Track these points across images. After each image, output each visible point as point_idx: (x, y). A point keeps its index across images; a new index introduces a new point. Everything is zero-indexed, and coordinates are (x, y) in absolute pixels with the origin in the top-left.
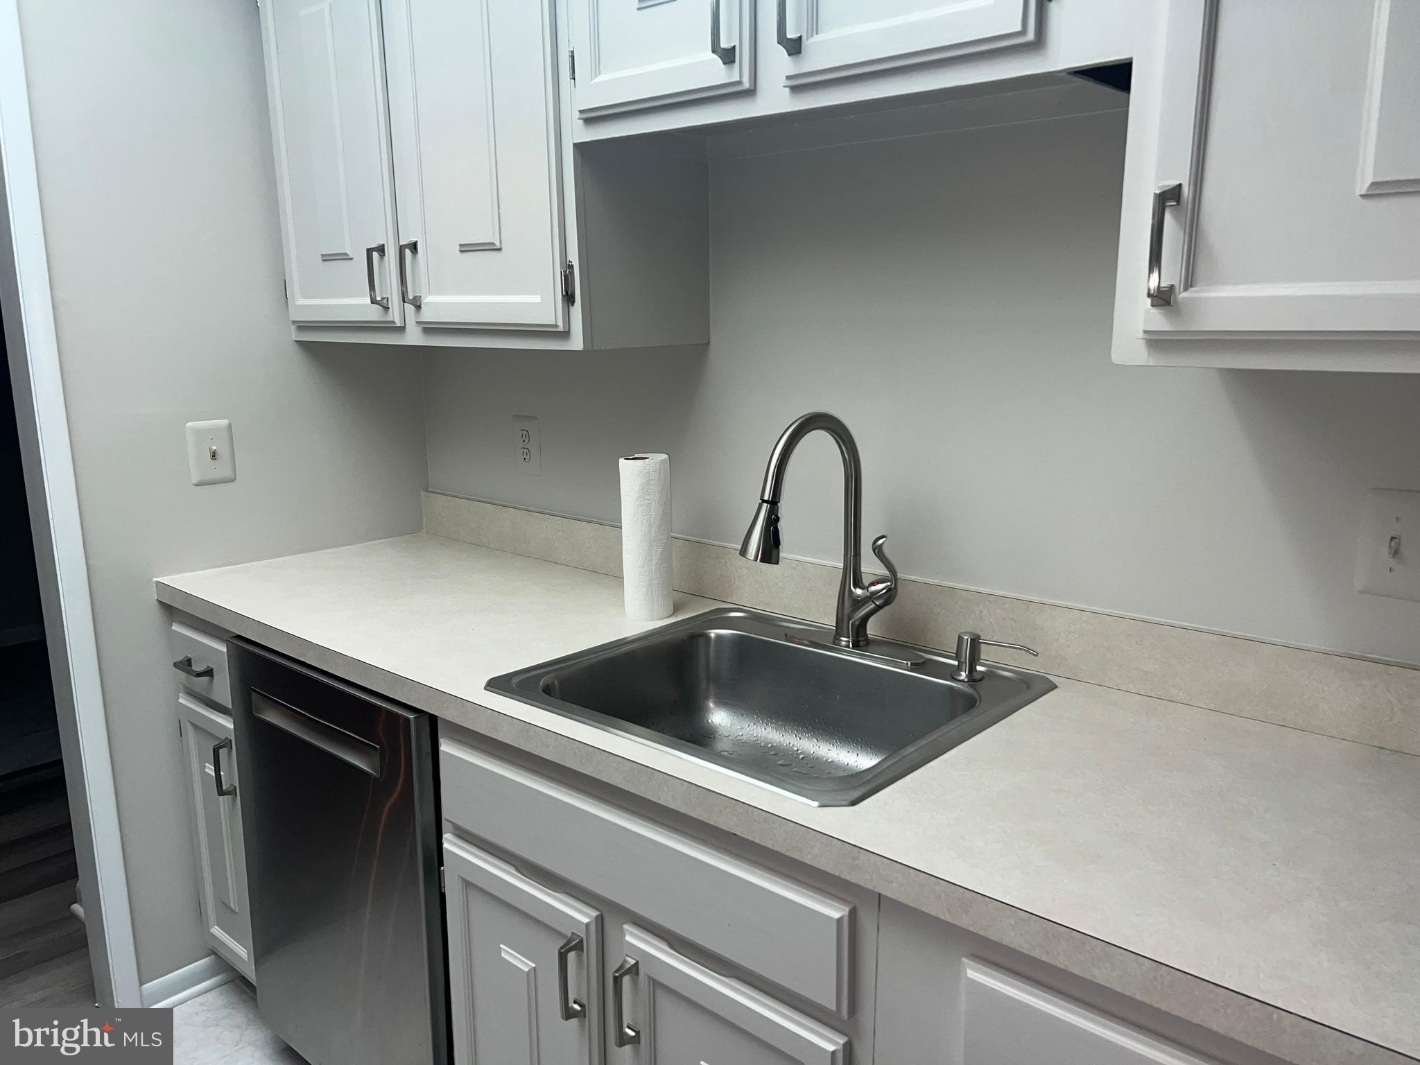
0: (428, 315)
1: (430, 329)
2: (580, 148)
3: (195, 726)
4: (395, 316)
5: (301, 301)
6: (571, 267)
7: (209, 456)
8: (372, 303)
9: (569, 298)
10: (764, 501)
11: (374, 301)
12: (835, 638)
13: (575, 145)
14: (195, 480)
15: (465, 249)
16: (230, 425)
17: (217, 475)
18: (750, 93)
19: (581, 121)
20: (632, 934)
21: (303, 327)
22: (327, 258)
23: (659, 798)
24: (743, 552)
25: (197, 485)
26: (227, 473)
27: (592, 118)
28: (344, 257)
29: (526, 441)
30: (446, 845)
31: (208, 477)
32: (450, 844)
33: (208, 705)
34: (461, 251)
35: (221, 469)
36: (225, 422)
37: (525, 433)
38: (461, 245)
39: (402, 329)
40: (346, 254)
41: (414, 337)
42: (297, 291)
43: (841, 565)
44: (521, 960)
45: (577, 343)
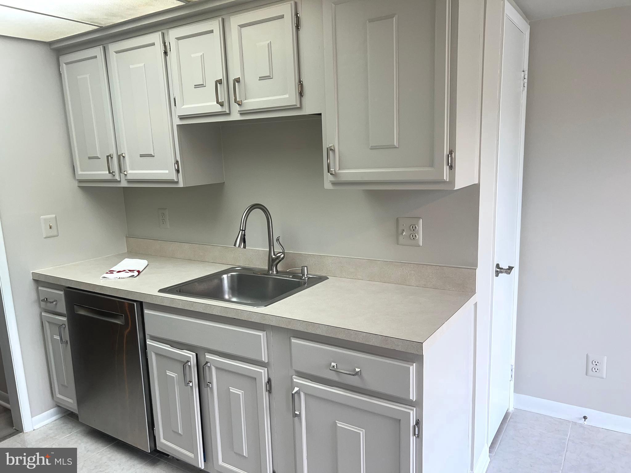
0: (129, 177)
1: (129, 181)
2: (178, 126)
3: (49, 322)
4: (117, 177)
5: (80, 173)
6: (178, 162)
7: (49, 227)
8: (109, 173)
9: (178, 171)
10: (241, 230)
11: (110, 173)
12: (268, 271)
13: (177, 125)
14: (45, 237)
15: (142, 156)
16: (56, 216)
17: (51, 234)
18: (229, 114)
19: (179, 118)
20: (208, 355)
21: (80, 181)
22: (90, 158)
23: (213, 313)
24: (235, 245)
25: (45, 238)
26: (55, 234)
27: (182, 118)
28: (97, 158)
29: (164, 217)
30: (148, 343)
31: (49, 235)
32: (149, 342)
33: (53, 314)
34: (140, 157)
35: (53, 232)
36: (54, 216)
37: (163, 214)
38: (140, 155)
39: (120, 181)
40: (98, 157)
41: (124, 184)
42: (79, 169)
43: (268, 250)
44: (172, 374)
45: (181, 185)
